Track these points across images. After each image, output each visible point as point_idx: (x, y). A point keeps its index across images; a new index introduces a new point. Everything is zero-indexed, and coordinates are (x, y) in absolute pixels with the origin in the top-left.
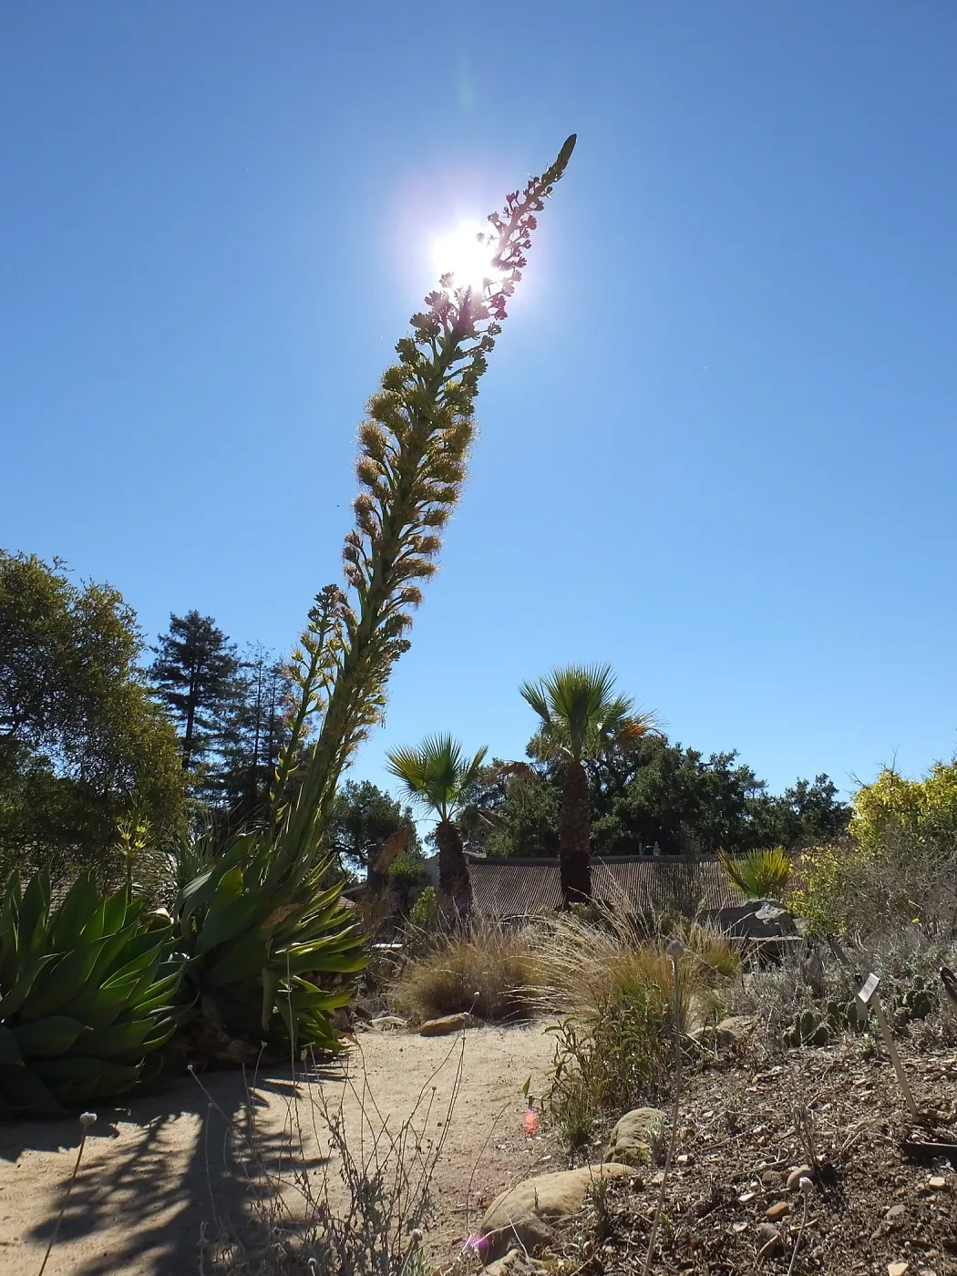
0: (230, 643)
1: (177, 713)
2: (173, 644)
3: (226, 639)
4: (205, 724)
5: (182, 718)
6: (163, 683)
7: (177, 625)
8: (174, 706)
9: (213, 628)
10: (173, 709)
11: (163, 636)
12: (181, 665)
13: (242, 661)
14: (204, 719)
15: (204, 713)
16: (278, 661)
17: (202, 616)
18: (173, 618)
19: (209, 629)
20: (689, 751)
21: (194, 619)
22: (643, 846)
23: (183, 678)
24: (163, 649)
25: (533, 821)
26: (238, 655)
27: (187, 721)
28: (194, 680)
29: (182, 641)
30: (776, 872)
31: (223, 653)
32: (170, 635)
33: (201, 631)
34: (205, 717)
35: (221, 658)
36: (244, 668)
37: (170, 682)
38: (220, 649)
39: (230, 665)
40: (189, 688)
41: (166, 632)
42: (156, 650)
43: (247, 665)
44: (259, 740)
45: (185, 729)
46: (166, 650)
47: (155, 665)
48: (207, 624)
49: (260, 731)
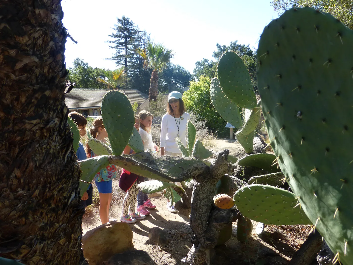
1: (122, 47)
7: (119, 21)
9: (129, 21)
11: (116, 25)
12: (121, 33)
23: (123, 37)
24: (116, 28)
28: (126, 37)
29: (121, 25)
33: (126, 22)
35: (133, 30)
36: (139, 32)
37: (120, 38)
38: (132, 27)
39: (135, 32)
40: (124, 40)
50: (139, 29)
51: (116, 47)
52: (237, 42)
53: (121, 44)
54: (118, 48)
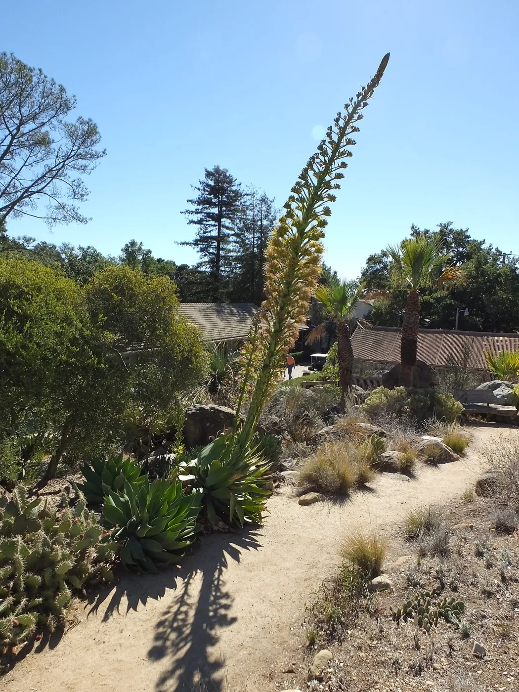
0: (237, 182)
1: (212, 223)
2: (208, 185)
3: (235, 180)
4: (227, 228)
5: (214, 226)
6: (204, 206)
7: (209, 174)
8: (210, 219)
9: (228, 174)
10: (210, 221)
11: (202, 181)
12: (212, 196)
13: (244, 193)
14: (226, 225)
15: (226, 222)
16: (263, 195)
17: (222, 168)
18: (207, 171)
19: (226, 175)
20: (497, 250)
21: (217, 170)
22: (459, 310)
23: (214, 204)
24: (202, 188)
25: (399, 291)
26: (242, 190)
27: (217, 227)
28: (220, 205)
29: (212, 183)
30: (514, 365)
31: (234, 188)
32: (205, 180)
33: (222, 177)
34: (227, 224)
35: (233, 192)
36: (245, 196)
37: (208, 206)
38: (232, 186)
39: (238, 195)
40: (217, 208)
41: (203, 178)
42: (199, 189)
43: (247, 195)
44: (255, 239)
45: (217, 231)
46: (204, 189)
47: (199, 198)
48: (224, 173)
49: (255, 234)
50: (244, 189)
51: (199, 222)
52: (451, 224)
53: (210, 216)
54: (204, 223)
